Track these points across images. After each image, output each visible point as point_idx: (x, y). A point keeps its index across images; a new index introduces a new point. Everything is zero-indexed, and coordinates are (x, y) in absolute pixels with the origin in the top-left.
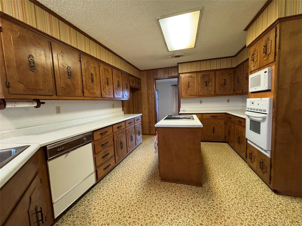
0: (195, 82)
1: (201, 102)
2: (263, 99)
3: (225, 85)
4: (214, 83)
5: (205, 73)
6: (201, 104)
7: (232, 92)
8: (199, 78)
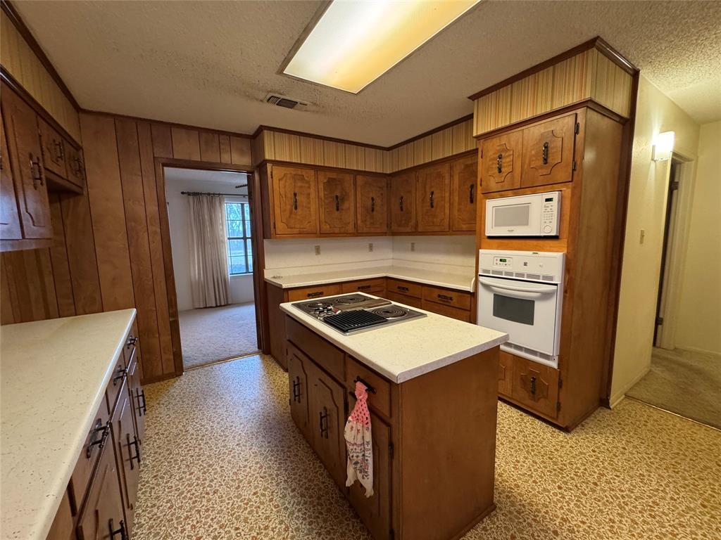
0: (312, 196)
1: (318, 251)
2: (541, 253)
3: (373, 210)
4: (352, 204)
5: (333, 175)
6: (319, 256)
7: (385, 229)
8: (321, 186)
